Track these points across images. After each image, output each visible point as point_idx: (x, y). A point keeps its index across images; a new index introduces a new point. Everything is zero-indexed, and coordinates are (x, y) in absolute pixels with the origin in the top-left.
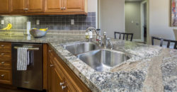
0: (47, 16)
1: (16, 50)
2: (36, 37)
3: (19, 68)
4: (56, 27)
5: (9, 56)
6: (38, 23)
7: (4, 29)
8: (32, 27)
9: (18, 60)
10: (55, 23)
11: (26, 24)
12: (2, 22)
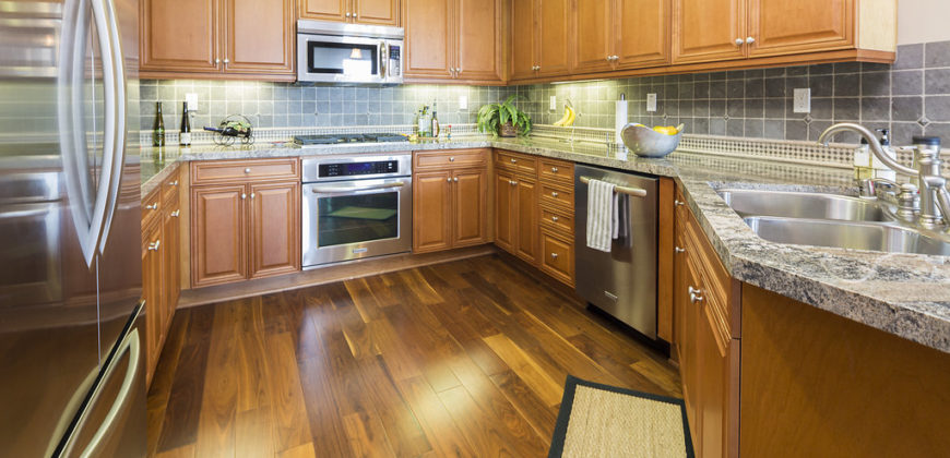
0: (686, 77)
1: (586, 186)
2: (643, 156)
3: (592, 242)
4: (719, 121)
5: (568, 203)
6: (652, 107)
7: (557, 124)
8: (631, 120)
9: (590, 219)
10: (718, 106)
11: (613, 107)
12: (553, 102)
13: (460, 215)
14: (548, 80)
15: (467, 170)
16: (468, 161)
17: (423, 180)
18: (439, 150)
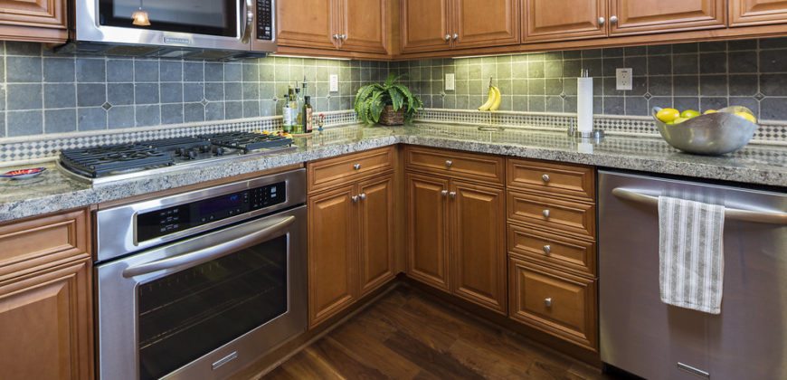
6: (624, 85)
12: (450, 81)
13: (367, 247)
14: (446, 55)
15: (374, 180)
16: (375, 167)
17: (322, 206)
18: (343, 155)
